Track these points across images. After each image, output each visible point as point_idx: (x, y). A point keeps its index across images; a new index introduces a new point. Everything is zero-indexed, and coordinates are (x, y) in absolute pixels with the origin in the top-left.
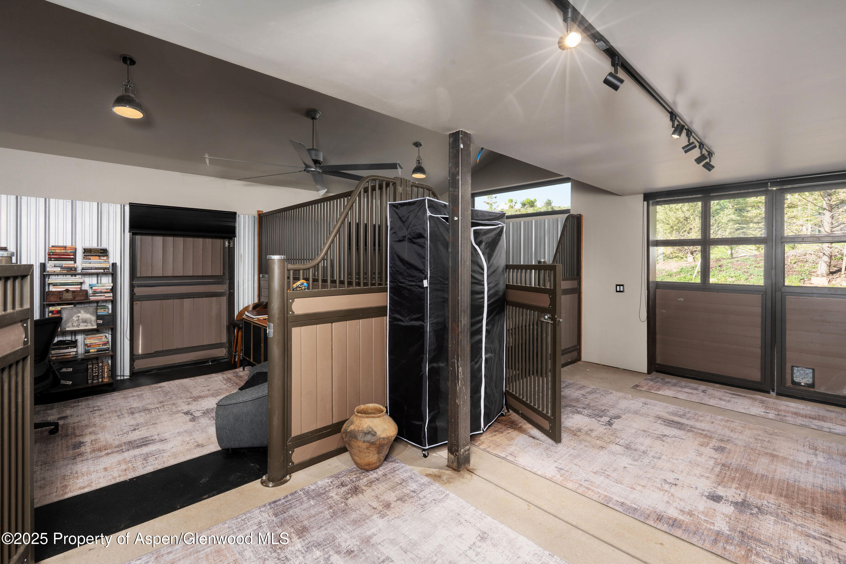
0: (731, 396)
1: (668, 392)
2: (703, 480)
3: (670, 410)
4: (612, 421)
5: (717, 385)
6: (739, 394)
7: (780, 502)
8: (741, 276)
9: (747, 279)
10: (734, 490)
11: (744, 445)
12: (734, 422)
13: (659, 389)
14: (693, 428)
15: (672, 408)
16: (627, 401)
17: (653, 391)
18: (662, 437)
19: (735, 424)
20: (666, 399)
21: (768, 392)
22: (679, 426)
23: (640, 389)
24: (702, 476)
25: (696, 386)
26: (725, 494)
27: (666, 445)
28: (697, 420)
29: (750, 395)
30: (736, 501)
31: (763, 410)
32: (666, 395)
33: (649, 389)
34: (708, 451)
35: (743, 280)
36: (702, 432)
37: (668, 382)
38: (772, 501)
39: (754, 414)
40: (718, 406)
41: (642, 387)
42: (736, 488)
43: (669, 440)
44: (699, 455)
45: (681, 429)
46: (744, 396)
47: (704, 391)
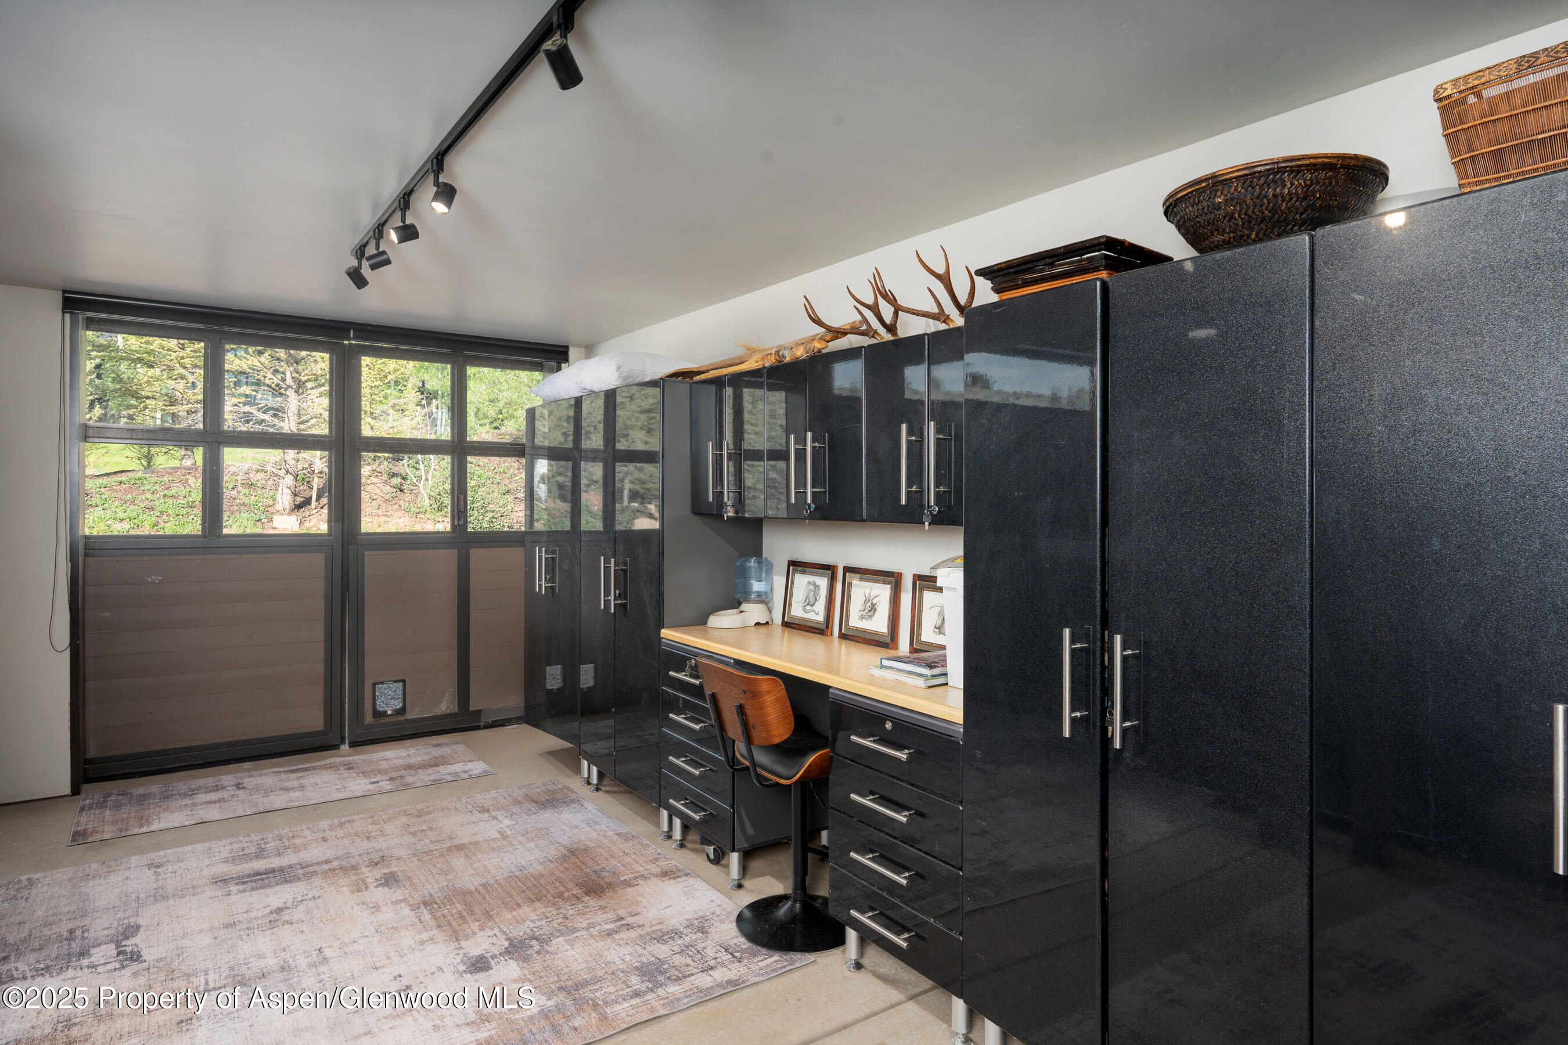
0: (293, 776)
1: (172, 818)
2: (430, 948)
3: (225, 854)
4: (129, 949)
5: (247, 765)
6: (301, 767)
7: (541, 911)
8: (141, 517)
9: (156, 525)
10: (482, 933)
11: (410, 852)
12: (353, 821)
13: (142, 820)
14: (308, 866)
15: (223, 848)
16: (102, 881)
17: (136, 831)
18: (277, 916)
19: (358, 823)
20: (183, 835)
21: (336, 747)
22: (283, 875)
23: (99, 837)
24: (422, 943)
25: (210, 781)
26: (480, 949)
27: (304, 927)
28: (297, 849)
29: (319, 763)
30: (503, 948)
31: (367, 781)
32: (176, 825)
33: (120, 830)
34: (378, 894)
35: (148, 527)
36: (329, 866)
37: (145, 797)
38: (533, 917)
39: (362, 794)
40: (296, 804)
41: (95, 831)
42: (482, 929)
43: (298, 914)
44: (373, 910)
45: (291, 881)
46: (314, 768)
47: (239, 786)
